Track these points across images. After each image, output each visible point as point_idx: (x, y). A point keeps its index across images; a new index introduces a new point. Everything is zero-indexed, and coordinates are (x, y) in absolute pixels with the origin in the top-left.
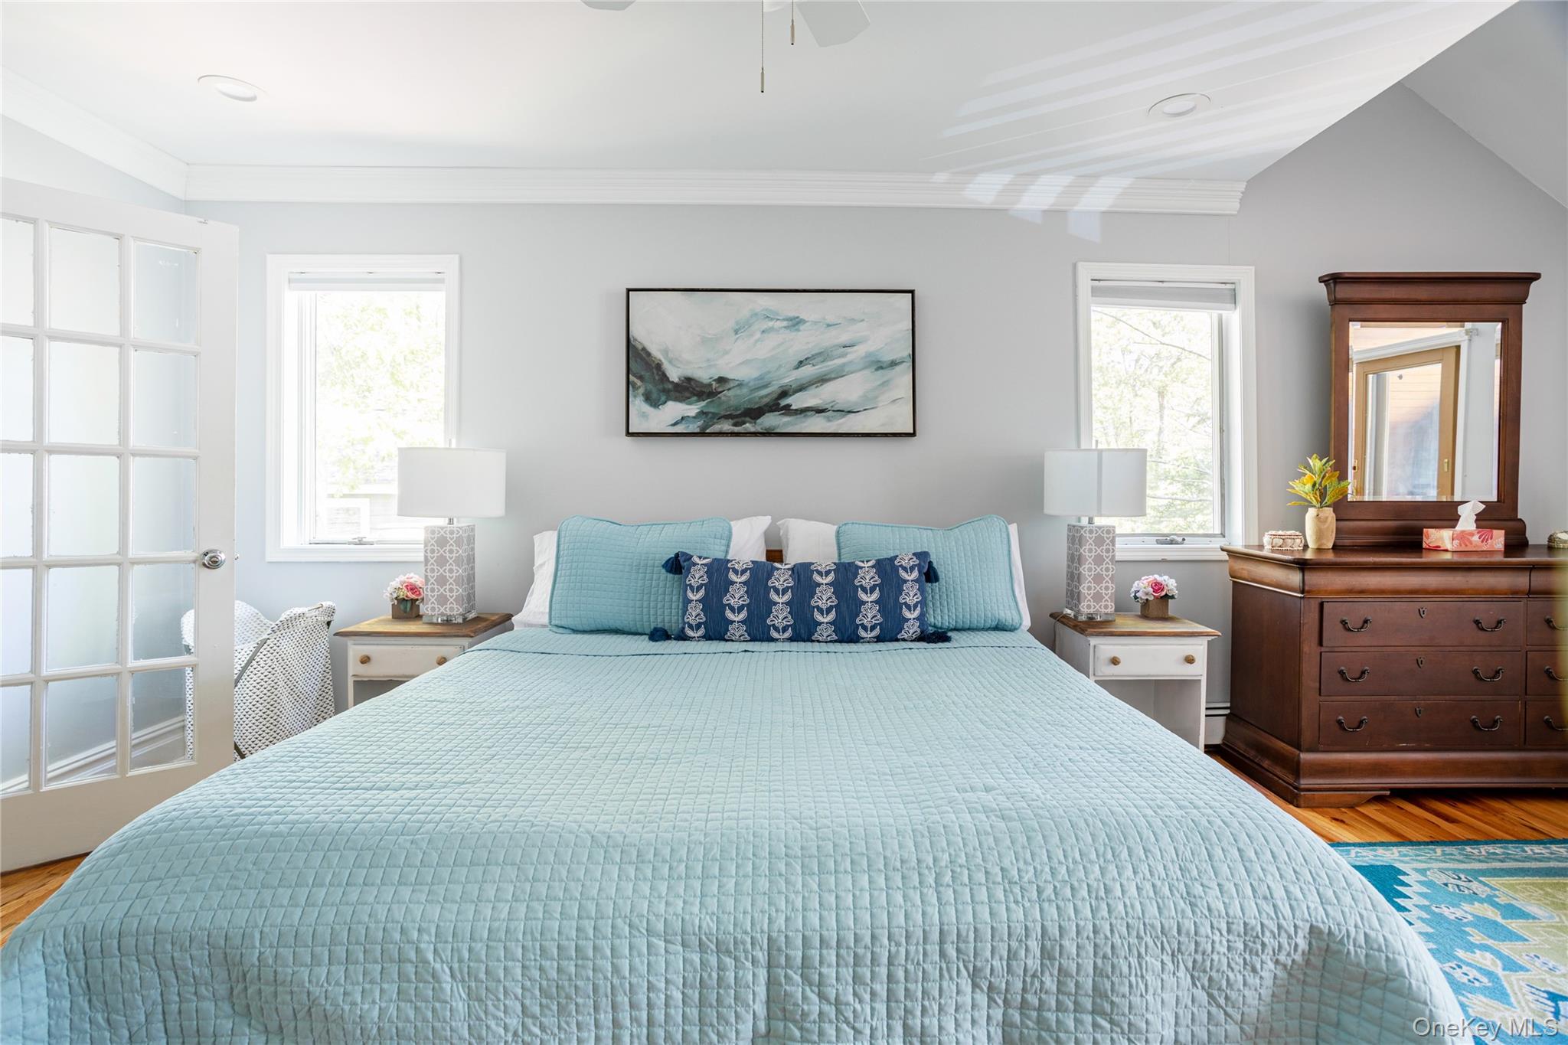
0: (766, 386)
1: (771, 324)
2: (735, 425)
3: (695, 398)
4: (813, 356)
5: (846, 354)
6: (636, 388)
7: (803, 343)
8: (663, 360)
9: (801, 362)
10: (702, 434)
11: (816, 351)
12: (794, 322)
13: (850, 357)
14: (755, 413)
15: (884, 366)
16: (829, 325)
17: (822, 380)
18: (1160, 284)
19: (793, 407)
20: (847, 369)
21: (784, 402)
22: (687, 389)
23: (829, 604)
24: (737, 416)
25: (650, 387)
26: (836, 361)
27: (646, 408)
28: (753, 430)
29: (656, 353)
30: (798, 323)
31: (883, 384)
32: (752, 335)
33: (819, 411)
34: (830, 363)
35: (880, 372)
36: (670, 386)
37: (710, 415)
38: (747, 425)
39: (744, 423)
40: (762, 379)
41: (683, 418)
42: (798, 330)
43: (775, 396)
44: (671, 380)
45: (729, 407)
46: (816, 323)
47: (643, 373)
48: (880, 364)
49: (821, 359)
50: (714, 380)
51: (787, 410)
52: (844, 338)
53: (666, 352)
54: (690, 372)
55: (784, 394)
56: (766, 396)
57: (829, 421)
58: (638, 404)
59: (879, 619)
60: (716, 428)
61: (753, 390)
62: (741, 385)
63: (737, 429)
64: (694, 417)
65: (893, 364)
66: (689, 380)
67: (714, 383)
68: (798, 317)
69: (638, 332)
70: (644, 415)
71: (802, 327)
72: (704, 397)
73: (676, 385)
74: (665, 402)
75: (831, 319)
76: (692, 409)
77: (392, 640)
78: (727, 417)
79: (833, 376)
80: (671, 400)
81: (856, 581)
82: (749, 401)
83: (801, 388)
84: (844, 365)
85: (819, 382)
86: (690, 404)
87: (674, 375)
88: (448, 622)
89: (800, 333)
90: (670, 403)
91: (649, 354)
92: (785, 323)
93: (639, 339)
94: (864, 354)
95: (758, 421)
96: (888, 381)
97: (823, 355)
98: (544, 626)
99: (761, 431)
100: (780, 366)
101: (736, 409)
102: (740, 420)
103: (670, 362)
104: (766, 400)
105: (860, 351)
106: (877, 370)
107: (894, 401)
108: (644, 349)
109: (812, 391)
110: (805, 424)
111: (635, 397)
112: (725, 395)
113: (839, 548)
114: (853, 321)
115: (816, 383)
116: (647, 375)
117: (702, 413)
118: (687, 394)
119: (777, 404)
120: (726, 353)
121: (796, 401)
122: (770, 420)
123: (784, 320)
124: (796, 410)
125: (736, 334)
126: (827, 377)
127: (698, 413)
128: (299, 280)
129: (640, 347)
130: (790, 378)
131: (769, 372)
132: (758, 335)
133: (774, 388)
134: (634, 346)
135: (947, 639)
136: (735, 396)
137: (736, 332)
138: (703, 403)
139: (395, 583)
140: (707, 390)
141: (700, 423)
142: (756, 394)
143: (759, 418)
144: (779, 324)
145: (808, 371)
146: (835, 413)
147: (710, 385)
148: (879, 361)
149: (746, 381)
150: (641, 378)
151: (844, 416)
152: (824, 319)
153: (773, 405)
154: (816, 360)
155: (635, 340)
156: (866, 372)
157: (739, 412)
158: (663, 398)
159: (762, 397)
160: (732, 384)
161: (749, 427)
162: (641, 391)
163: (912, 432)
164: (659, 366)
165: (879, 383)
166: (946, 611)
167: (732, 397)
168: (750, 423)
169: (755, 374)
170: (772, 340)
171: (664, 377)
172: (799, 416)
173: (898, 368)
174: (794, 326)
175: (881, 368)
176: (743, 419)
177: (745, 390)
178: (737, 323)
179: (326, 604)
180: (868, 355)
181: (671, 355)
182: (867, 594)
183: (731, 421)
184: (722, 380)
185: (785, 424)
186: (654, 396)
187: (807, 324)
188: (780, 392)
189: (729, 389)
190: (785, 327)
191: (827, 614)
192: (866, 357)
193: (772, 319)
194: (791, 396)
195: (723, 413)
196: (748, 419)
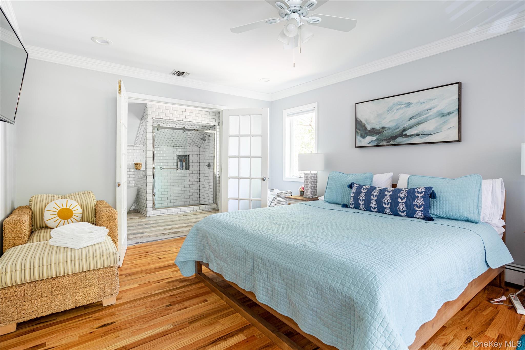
0: (398, 128)
1: (400, 106)
2: (387, 142)
3: (375, 135)
4: (415, 115)
5: (429, 113)
6: (358, 133)
7: (411, 111)
8: (366, 124)
9: (411, 118)
10: (377, 146)
11: (417, 113)
12: (408, 104)
13: (430, 114)
14: (394, 138)
15: (445, 115)
16: (421, 103)
17: (419, 124)
19: (408, 135)
20: (429, 118)
21: (404, 133)
22: (372, 132)
23: (388, 202)
24: (388, 139)
25: (362, 132)
26: (424, 116)
27: (361, 139)
28: (393, 143)
29: (364, 122)
30: (410, 104)
31: (444, 122)
32: (393, 111)
33: (417, 135)
34: (422, 117)
35: (443, 118)
36: (368, 131)
37: (380, 140)
38: (392, 142)
39: (390, 141)
40: (397, 126)
41: (371, 141)
42: (410, 107)
43: (401, 131)
45: (386, 137)
46: (416, 103)
47: (360, 128)
48: (443, 115)
49: (418, 116)
50: (381, 128)
51: (406, 136)
52: (428, 107)
53: (366, 121)
54: (374, 126)
55: (404, 130)
56: (398, 132)
57: (421, 138)
58: (359, 138)
59: (405, 209)
60: (381, 144)
61: (393, 130)
62: (389, 129)
63: (388, 144)
64: (375, 141)
65: (449, 113)
66: (373, 129)
68: (409, 102)
69: (359, 116)
70: (360, 141)
71: (411, 106)
72: (378, 134)
73: (369, 131)
74: (366, 137)
75: (422, 101)
76: (374, 138)
77: (292, 200)
78: (385, 140)
79: (423, 122)
80: (368, 136)
81: (398, 195)
82: (392, 134)
83: (411, 127)
84: (427, 117)
85: (417, 124)
86: (373, 136)
87: (369, 128)
88: (309, 198)
89: (410, 108)
91: (362, 122)
92: (405, 105)
94: (436, 112)
95: (395, 140)
96: (447, 121)
97: (419, 115)
98: (322, 200)
99: (396, 144)
100: (403, 121)
101: (388, 137)
102: (389, 140)
103: (368, 124)
104: (398, 133)
105: (435, 110)
106: (441, 117)
107: (449, 128)
108: (360, 121)
109: (415, 128)
110: (412, 140)
111: (358, 136)
112: (384, 133)
113: (408, 184)
114: (431, 100)
115: (416, 125)
116: (361, 129)
117: (377, 139)
118: (373, 134)
119: (402, 134)
120: (385, 118)
121: (409, 132)
122: (399, 140)
123: (404, 104)
124: (409, 135)
125: (388, 112)
126: (421, 122)
127: (376, 139)
128: (289, 115)
130: (406, 124)
131: (399, 123)
132: (395, 111)
133: (401, 129)
134: (358, 120)
135: (433, 220)
136: (388, 133)
137: (388, 111)
138: (377, 136)
139: (300, 187)
140: (379, 132)
141: (376, 142)
142: (395, 131)
143: (395, 139)
144: (403, 106)
145: (413, 121)
146: (424, 135)
147: (380, 130)
148: (442, 114)
149: (391, 127)
150: (359, 130)
151: (427, 136)
152: (420, 101)
153: (401, 134)
154: (416, 117)
155: (358, 118)
156: (437, 118)
157: (389, 138)
158: (366, 135)
159: (396, 132)
160: (386, 129)
161: (392, 143)
162: (360, 134)
163: (458, 140)
164: (364, 126)
165: (442, 122)
166: (441, 210)
167: (387, 133)
168: (392, 141)
169: (394, 124)
170: (401, 112)
171: (366, 129)
172: (410, 138)
173: (451, 115)
174: (408, 106)
175: (444, 116)
176: (390, 140)
177: (391, 130)
178: (388, 108)
179: (289, 191)
180: (438, 112)
181: (368, 121)
182: (401, 200)
183: (386, 141)
184: (383, 128)
185: (405, 141)
186: (363, 135)
187: (413, 104)
188: (403, 130)
189: (385, 131)
190: (405, 107)
191: (387, 205)
192: (437, 112)
193: (400, 105)
194: (407, 130)
195: (383, 139)
196: (392, 140)
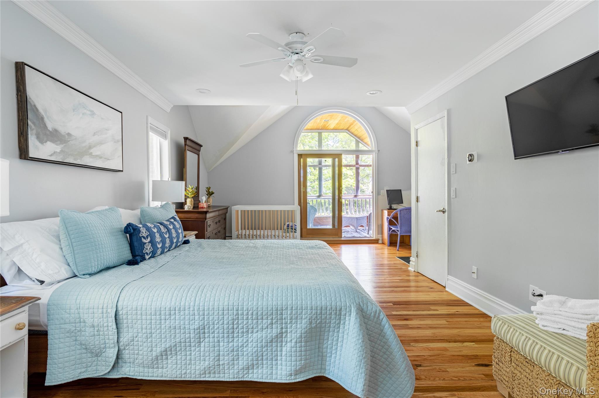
0: (84, 142)
3: (59, 142)
4: (98, 131)
7: (95, 124)
8: (44, 116)
9: (95, 133)
11: (99, 129)
18: (156, 128)
21: (90, 151)
22: (55, 136)
25: (39, 130)
26: (104, 136)
27: (37, 143)
29: (41, 109)
33: (100, 157)
34: (102, 136)
36: (48, 133)
40: (83, 138)
41: (54, 152)
43: (87, 147)
44: (48, 129)
50: (66, 134)
53: (46, 111)
54: (56, 126)
61: (80, 143)
62: (76, 139)
64: (59, 153)
66: (56, 131)
67: (66, 135)
70: (36, 148)
72: (63, 142)
73: (51, 132)
74: (46, 142)
76: (58, 148)
80: (48, 141)
82: (79, 148)
83: (95, 146)
86: (57, 145)
87: (50, 126)
90: (49, 143)
91: (37, 110)
93: (31, 97)
100: (88, 133)
103: (48, 118)
104: (85, 149)
108: (35, 106)
109: (98, 148)
112: (70, 143)
115: (99, 144)
116: (37, 123)
118: (55, 139)
120: (70, 120)
121: (95, 151)
124: (94, 156)
125: (74, 111)
126: (102, 142)
127: (61, 150)
129: (33, 104)
130: (92, 140)
131: (85, 135)
133: (87, 143)
136: (75, 145)
138: (62, 146)
140: (64, 139)
142: (81, 145)
145: (97, 138)
146: (105, 159)
149: (78, 137)
153: (87, 152)
154: (99, 133)
155: (30, 98)
158: (45, 139)
159: (83, 147)
160: (73, 138)
164: (42, 118)
167: (73, 145)
169: (81, 134)
171: (45, 127)
177: (78, 142)
181: (48, 113)
184: (69, 135)
186: (41, 136)
188: (89, 145)
194: (92, 149)
